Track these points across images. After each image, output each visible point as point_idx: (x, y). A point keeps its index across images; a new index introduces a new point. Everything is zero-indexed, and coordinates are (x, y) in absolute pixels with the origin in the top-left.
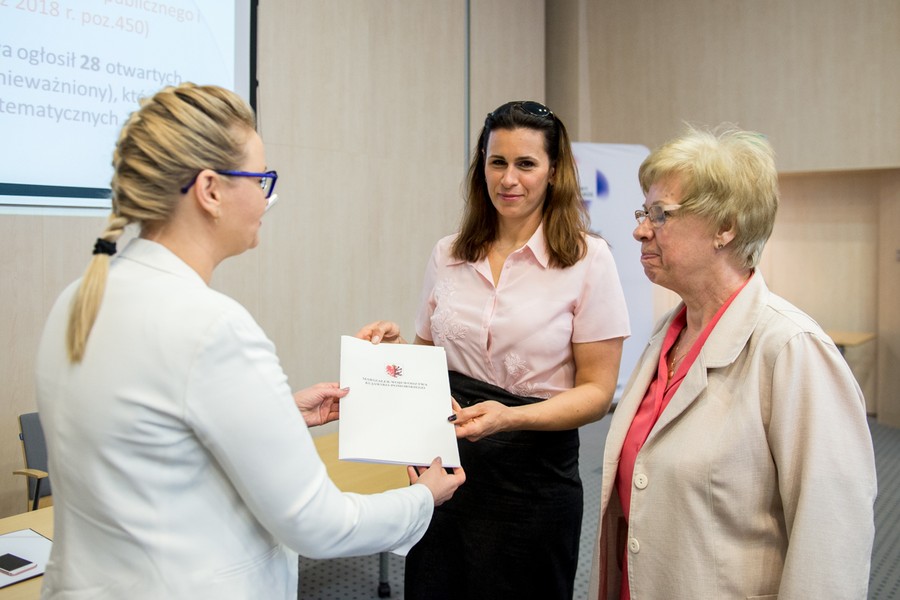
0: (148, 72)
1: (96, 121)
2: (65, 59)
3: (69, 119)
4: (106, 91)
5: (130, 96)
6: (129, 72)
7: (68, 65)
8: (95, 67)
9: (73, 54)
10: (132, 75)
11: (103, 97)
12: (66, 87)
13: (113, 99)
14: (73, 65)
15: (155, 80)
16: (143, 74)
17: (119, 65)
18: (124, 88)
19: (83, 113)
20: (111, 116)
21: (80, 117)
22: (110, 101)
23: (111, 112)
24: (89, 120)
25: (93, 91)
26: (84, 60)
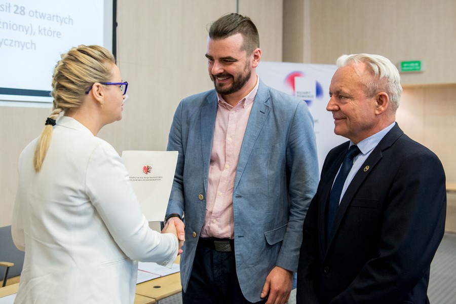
0: (54, 16)
1: (23, 47)
2: (4, 7)
3: (7, 45)
4: (29, 27)
5: (43, 31)
6: (42, 16)
7: (6, 11)
8: (22, 13)
9: (9, 4)
10: (44, 18)
11: (27, 31)
12: (5, 25)
13: (33, 34)
14: (9, 11)
15: (58, 21)
16: (50, 17)
17: (36, 12)
18: (39, 27)
19: (15, 42)
20: (32, 44)
21: (13, 44)
22: (31, 34)
23: (32, 41)
24: (19, 46)
25: (21, 27)
26: (16, 8)
